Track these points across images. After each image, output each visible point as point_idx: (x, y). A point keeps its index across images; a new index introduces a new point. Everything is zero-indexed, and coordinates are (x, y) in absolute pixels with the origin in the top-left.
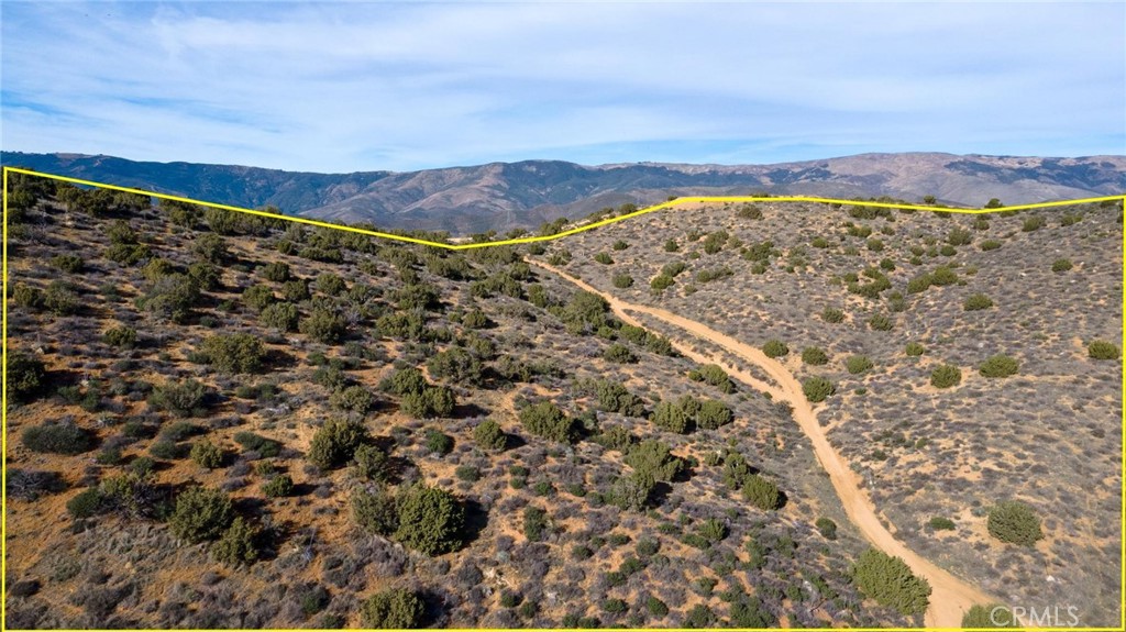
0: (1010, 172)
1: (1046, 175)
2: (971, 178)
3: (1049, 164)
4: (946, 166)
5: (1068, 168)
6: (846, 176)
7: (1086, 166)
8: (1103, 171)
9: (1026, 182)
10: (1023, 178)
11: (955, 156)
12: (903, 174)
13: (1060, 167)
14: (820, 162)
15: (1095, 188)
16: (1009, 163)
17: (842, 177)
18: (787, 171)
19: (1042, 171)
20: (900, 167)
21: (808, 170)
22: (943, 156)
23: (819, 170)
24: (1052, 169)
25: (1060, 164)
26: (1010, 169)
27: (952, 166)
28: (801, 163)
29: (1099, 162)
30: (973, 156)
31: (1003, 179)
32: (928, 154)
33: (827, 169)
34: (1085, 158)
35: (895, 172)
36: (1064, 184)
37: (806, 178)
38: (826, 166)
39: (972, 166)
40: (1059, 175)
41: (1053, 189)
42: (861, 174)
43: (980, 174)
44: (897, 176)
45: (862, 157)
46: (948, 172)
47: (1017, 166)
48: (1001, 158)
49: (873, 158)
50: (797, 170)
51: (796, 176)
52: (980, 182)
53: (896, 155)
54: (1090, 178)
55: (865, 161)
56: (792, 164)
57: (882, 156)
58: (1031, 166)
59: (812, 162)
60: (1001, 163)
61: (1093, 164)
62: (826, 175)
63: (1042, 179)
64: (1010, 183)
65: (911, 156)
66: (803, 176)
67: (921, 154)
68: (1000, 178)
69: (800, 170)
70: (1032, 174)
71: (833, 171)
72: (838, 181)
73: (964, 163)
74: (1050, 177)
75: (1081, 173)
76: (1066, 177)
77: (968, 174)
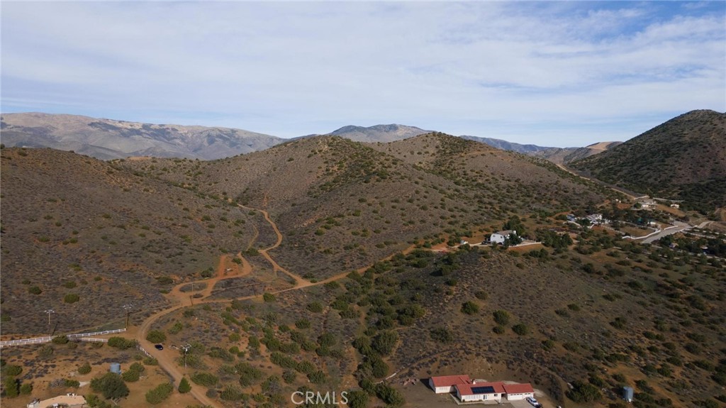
0: (127, 131)
1: (145, 133)
2: (106, 133)
3: (146, 127)
4: (89, 125)
5: (156, 130)
6: (19, 127)
7: (164, 130)
8: (173, 133)
9: (137, 137)
10: (135, 135)
11: (93, 119)
12: (61, 128)
13: (152, 129)
15: (170, 142)
16: (124, 125)
17: (16, 127)
19: (143, 131)
20: (58, 123)
22: (86, 118)
24: (148, 130)
25: (152, 127)
27: (92, 124)
29: (170, 128)
30: (104, 119)
31: (124, 134)
32: (76, 116)
33: (4, 121)
34: (163, 125)
35: (55, 126)
36: (155, 139)
38: (2, 119)
39: (104, 126)
40: (152, 133)
41: (151, 141)
42: (32, 127)
43: (110, 131)
44: (57, 129)
45: (29, 115)
46: (90, 128)
47: (130, 127)
48: (120, 122)
49: (37, 116)
52: (112, 136)
53: (53, 115)
54: (167, 136)
55: (32, 118)
57: (44, 115)
58: (137, 128)
60: (120, 125)
61: (168, 129)
62: (4, 125)
64: (128, 137)
65: (65, 117)
67: (72, 116)
68: (122, 133)
70: (138, 132)
71: (8, 123)
72: (14, 130)
73: (99, 123)
74: (147, 134)
75: (162, 133)
76: (156, 135)
77: (104, 130)
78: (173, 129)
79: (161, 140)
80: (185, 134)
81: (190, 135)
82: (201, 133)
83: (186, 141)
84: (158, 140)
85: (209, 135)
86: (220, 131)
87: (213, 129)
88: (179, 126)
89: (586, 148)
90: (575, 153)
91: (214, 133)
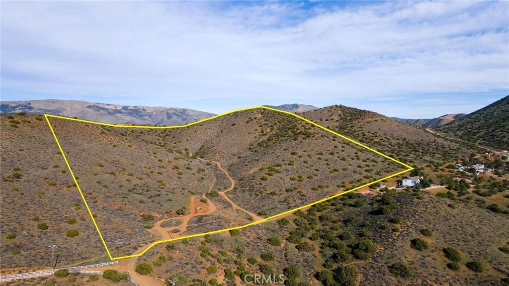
0: (112, 111)
1: (124, 112)
2: (99, 112)
3: (125, 108)
4: (87, 107)
5: (131, 110)
6: (41, 109)
7: (137, 110)
8: (143, 112)
9: (119, 115)
10: (117, 113)
11: (90, 103)
12: (69, 109)
13: (129, 110)
14: (26, 102)
15: (141, 118)
16: (110, 107)
17: (39, 109)
18: (8, 106)
19: (123, 111)
20: (67, 107)
21: (20, 105)
22: (86, 103)
23: (26, 106)
24: (126, 110)
26: (112, 109)
27: (89, 107)
28: (16, 102)
29: (141, 108)
30: (97, 103)
31: (110, 113)
32: (79, 102)
33: (31, 105)
34: (137, 107)
35: (65, 108)
36: (131, 116)
37: (20, 109)
38: (30, 104)
39: (97, 108)
40: (129, 112)
41: (128, 118)
42: (49, 109)
43: (101, 111)
44: (66, 110)
45: (48, 101)
46: (88, 109)
47: (114, 108)
48: (108, 105)
49: (53, 101)
50: (13, 105)
51: (14, 108)
52: (102, 114)
53: (64, 101)
54: (139, 114)
55: (50, 103)
56: (10, 102)
57: (58, 101)
58: (119, 109)
59: (21, 101)
60: (108, 107)
61: (139, 109)
62: (31, 108)
63: (124, 114)
64: (113, 115)
65: (72, 102)
66: (18, 108)
67: (76, 101)
68: (109, 113)
69: (15, 105)
70: (120, 112)
71: (34, 107)
72: (38, 111)
73: (94, 106)
74: (126, 113)
75: (135, 112)
76: (131, 113)
77: (97, 111)
78: (144, 109)
79: (134, 117)
80: (151, 112)
81: (155, 113)
82: (162, 112)
83: (152, 117)
84: (132, 116)
85: (167, 113)
86: (175, 110)
87: (170, 109)
88: (147, 107)
89: (438, 119)
90: (430, 122)
91: (171, 112)
